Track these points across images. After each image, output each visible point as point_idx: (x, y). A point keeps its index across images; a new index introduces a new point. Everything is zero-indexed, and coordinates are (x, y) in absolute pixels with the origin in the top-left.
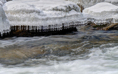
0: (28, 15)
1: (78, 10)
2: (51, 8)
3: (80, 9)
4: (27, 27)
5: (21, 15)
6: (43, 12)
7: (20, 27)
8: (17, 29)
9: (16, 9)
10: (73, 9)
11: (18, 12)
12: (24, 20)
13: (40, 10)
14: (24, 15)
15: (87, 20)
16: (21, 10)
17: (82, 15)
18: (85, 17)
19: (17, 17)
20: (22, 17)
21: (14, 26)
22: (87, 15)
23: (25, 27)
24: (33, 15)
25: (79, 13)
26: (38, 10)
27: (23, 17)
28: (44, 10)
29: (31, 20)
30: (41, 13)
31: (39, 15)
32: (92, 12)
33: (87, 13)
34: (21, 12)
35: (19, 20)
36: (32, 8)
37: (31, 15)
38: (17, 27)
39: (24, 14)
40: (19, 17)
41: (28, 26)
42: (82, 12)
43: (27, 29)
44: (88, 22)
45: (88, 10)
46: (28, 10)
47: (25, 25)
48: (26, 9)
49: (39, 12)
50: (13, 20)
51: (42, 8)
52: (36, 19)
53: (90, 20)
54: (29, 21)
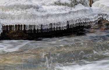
0: (24, 11)
1: (86, 4)
2: (52, 2)
3: (88, 3)
4: (23, 27)
5: (15, 11)
6: (42, 7)
7: (14, 26)
8: (10, 29)
9: (9, 5)
10: (80, 2)
11: (11, 8)
12: (19, 18)
13: (39, 5)
14: (18, 12)
15: (98, 16)
16: (15, 5)
17: (92, 10)
18: (96, 12)
19: (10, 15)
20: (16, 14)
21: (7, 26)
22: (98, 11)
23: (20, 27)
24: (30, 11)
25: (88, 8)
26: (36, 5)
27: (18, 14)
28: (44, 4)
29: (27, 17)
30: (40, 9)
31: (37, 11)
32: (103, 6)
33: (97, 8)
34: (15, 7)
35: (12, 18)
36: (28, 3)
37: (27, 12)
38: (11, 26)
39: (18, 10)
40: (13, 14)
41: (25, 26)
42: (91, 6)
43: (23, 29)
44: (99, 18)
45: (98, 4)
46: (23, 5)
47: (20, 25)
48: (22, 4)
49: (37, 8)
50: (5, 18)
51: (41, 2)
52: (34, 16)
53: (101, 16)
54: (25, 19)
